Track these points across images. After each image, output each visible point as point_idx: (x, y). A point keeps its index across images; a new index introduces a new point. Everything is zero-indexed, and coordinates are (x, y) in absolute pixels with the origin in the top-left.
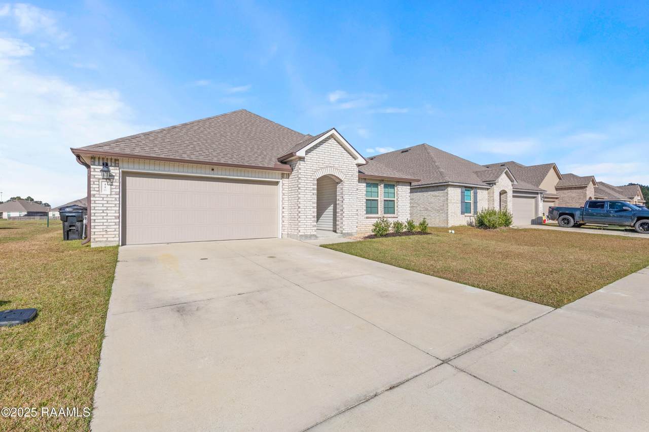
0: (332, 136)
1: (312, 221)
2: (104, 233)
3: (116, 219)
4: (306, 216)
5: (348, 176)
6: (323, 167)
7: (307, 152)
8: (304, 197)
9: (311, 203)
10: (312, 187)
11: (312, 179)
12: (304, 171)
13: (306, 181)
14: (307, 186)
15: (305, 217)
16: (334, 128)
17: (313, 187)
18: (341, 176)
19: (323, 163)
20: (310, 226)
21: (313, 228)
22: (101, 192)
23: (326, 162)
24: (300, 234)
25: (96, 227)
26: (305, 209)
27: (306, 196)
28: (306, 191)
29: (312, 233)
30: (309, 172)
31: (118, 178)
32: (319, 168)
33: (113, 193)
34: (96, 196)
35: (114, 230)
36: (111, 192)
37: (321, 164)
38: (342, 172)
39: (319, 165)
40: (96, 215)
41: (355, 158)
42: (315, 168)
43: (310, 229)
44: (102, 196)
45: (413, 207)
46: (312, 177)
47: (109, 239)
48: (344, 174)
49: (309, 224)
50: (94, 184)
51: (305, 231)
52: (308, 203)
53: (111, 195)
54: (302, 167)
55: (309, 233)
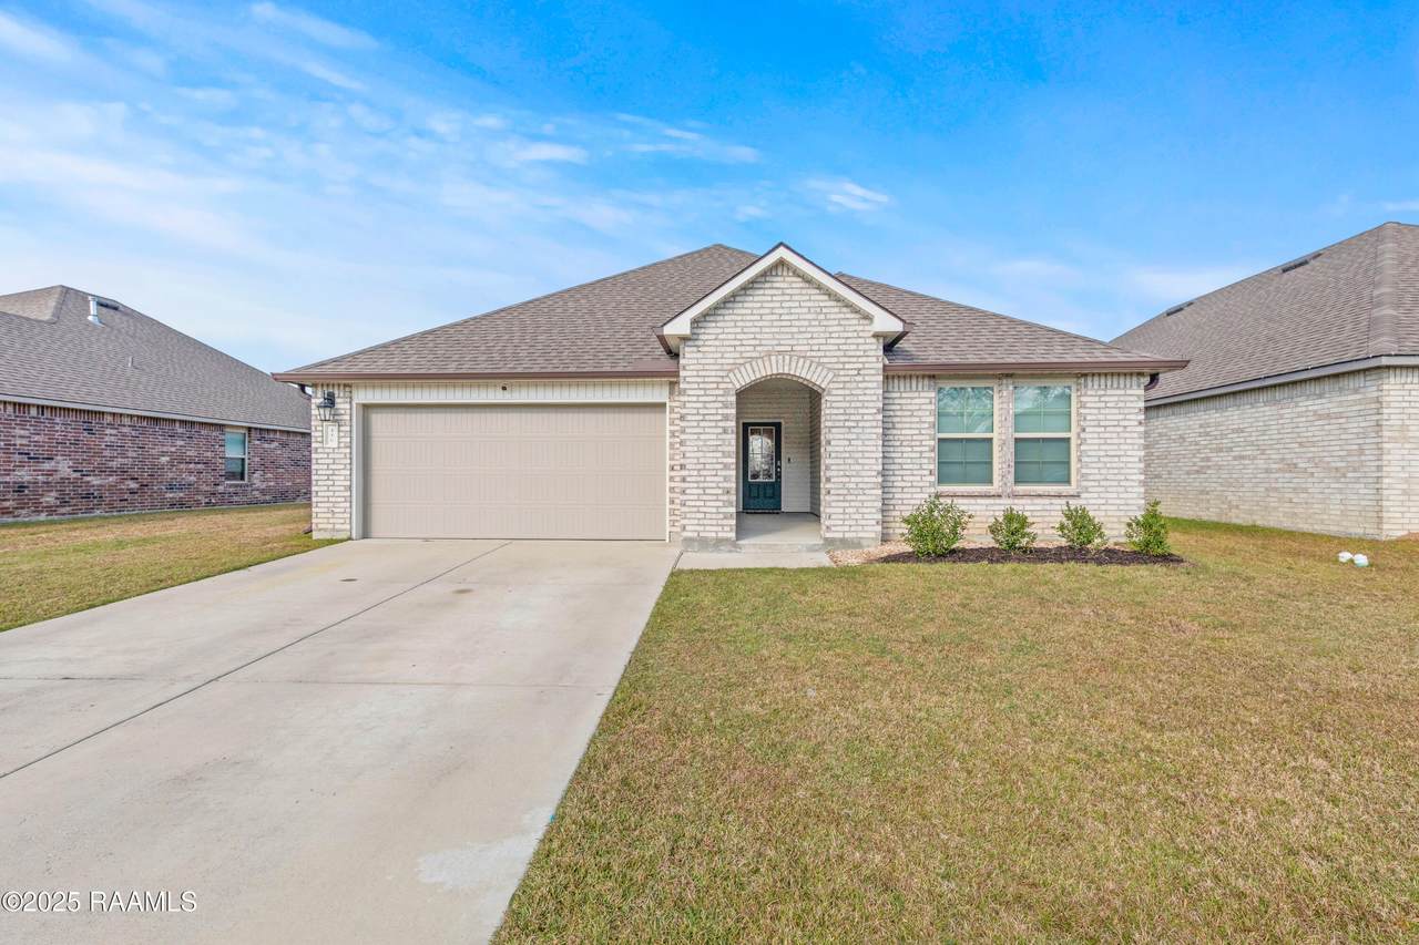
0: (781, 263)
1: (721, 504)
2: (330, 515)
3: (346, 491)
4: (704, 489)
5: (842, 373)
6: (754, 355)
7: (695, 322)
8: (699, 439)
9: (720, 455)
10: (720, 411)
11: (721, 392)
12: (695, 373)
13: (701, 399)
14: (706, 412)
15: (701, 491)
16: (781, 244)
17: (726, 411)
18: (816, 377)
19: (755, 346)
20: (714, 516)
21: (725, 522)
22: (327, 443)
23: (763, 342)
24: (685, 534)
25: (319, 505)
26: (699, 470)
27: (702, 437)
28: (702, 424)
29: (720, 535)
30: (713, 373)
31: (347, 417)
32: (742, 361)
33: (342, 445)
34: (319, 450)
35: (342, 510)
36: (339, 443)
37: (748, 348)
38: (819, 364)
39: (741, 352)
40: (319, 483)
41: (868, 317)
42: (731, 361)
43: (714, 522)
44: (327, 450)
46: (721, 386)
47: (337, 527)
48: (829, 369)
49: (714, 510)
50: (316, 431)
51: (702, 528)
52: (711, 455)
53: (339, 448)
54: (691, 362)
55: (714, 535)
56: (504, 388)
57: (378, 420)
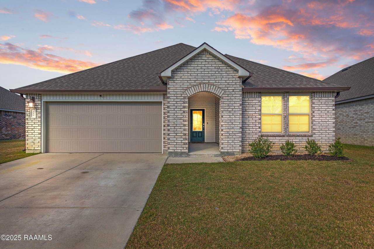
0: (205, 50)
1: (182, 139)
2: (33, 144)
3: (39, 135)
4: (176, 133)
5: (227, 91)
6: (195, 84)
7: (173, 71)
8: (174, 115)
9: (182, 121)
10: (182, 105)
11: (182, 98)
12: (173, 91)
13: (175, 100)
14: (177, 105)
15: (175, 135)
16: (205, 43)
17: (184, 105)
18: (219, 93)
19: (195, 81)
20: (180, 144)
21: (184, 146)
22: (32, 116)
23: (198, 79)
24: (169, 151)
25: (29, 140)
26: (174, 127)
27: (175, 114)
28: (175, 109)
29: (182, 151)
30: (180, 91)
31: (40, 107)
32: (190, 86)
33: (38, 117)
34: (29, 119)
35: (38, 142)
36: (36, 116)
37: (193, 82)
38: (219, 87)
39: (190, 83)
40: (29, 132)
41: (237, 71)
42: (187, 86)
43: (180, 146)
44: (32, 119)
45: (369, 122)
46: (183, 95)
47: (35, 148)
48: (222, 90)
49: (180, 141)
50: (27, 112)
51: (175, 148)
52: (179, 121)
53: (36, 118)
54: (171, 86)
55: (180, 151)
56: (101, 96)
57: (52, 108)
